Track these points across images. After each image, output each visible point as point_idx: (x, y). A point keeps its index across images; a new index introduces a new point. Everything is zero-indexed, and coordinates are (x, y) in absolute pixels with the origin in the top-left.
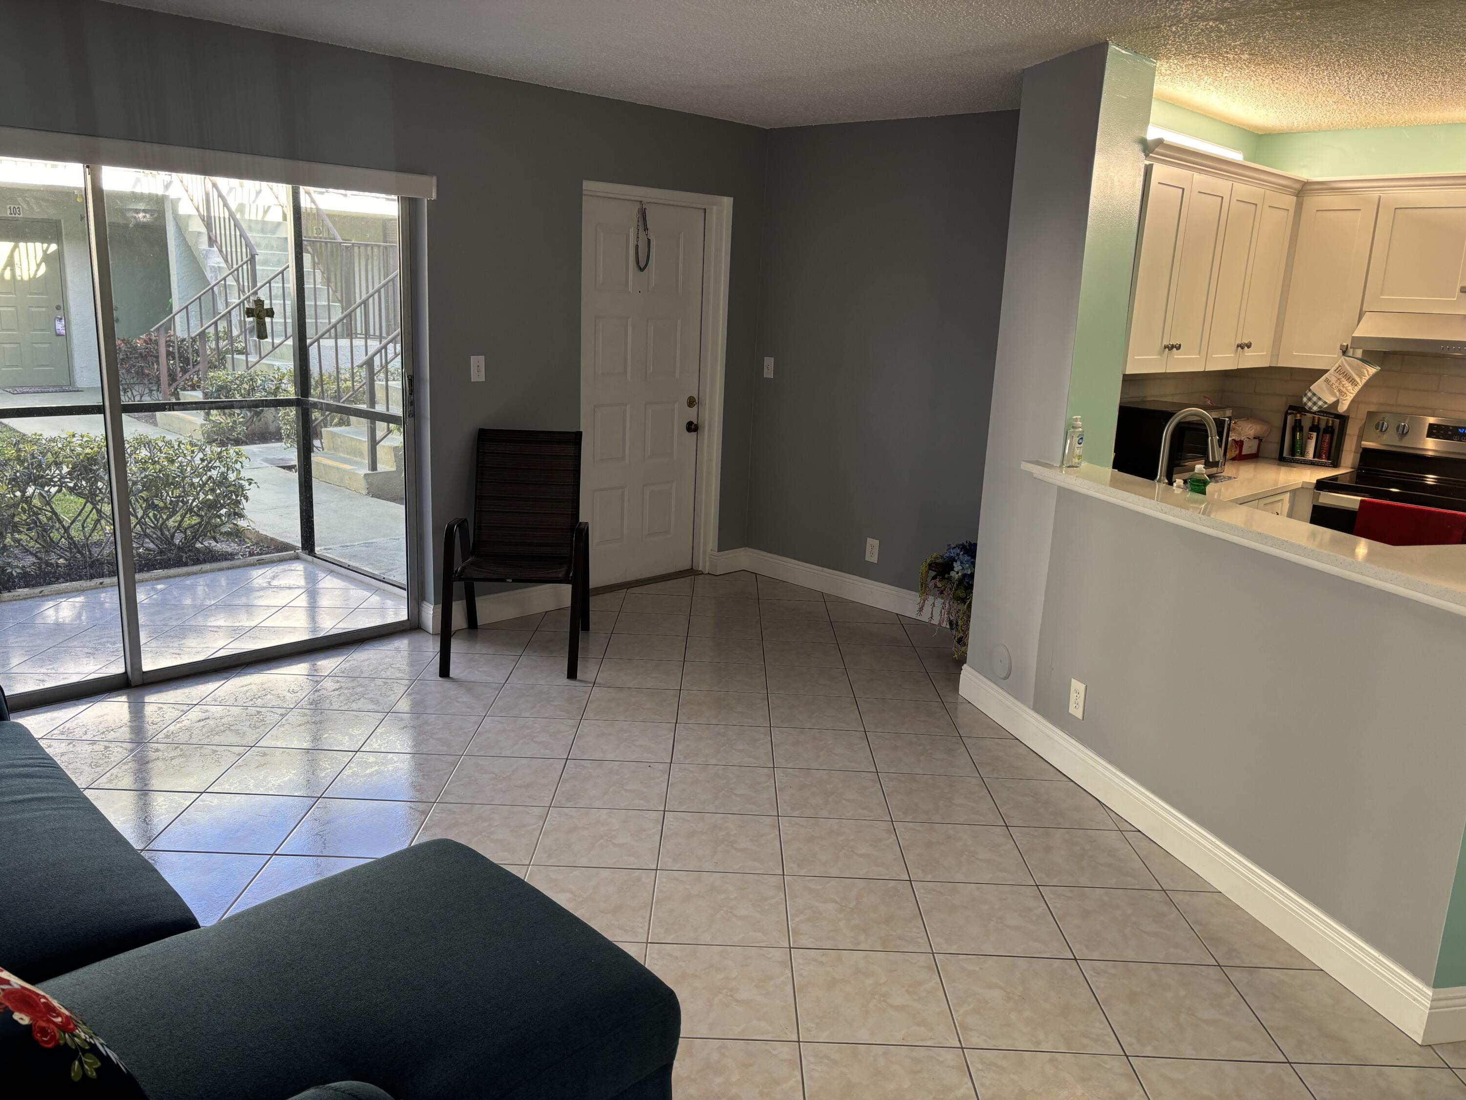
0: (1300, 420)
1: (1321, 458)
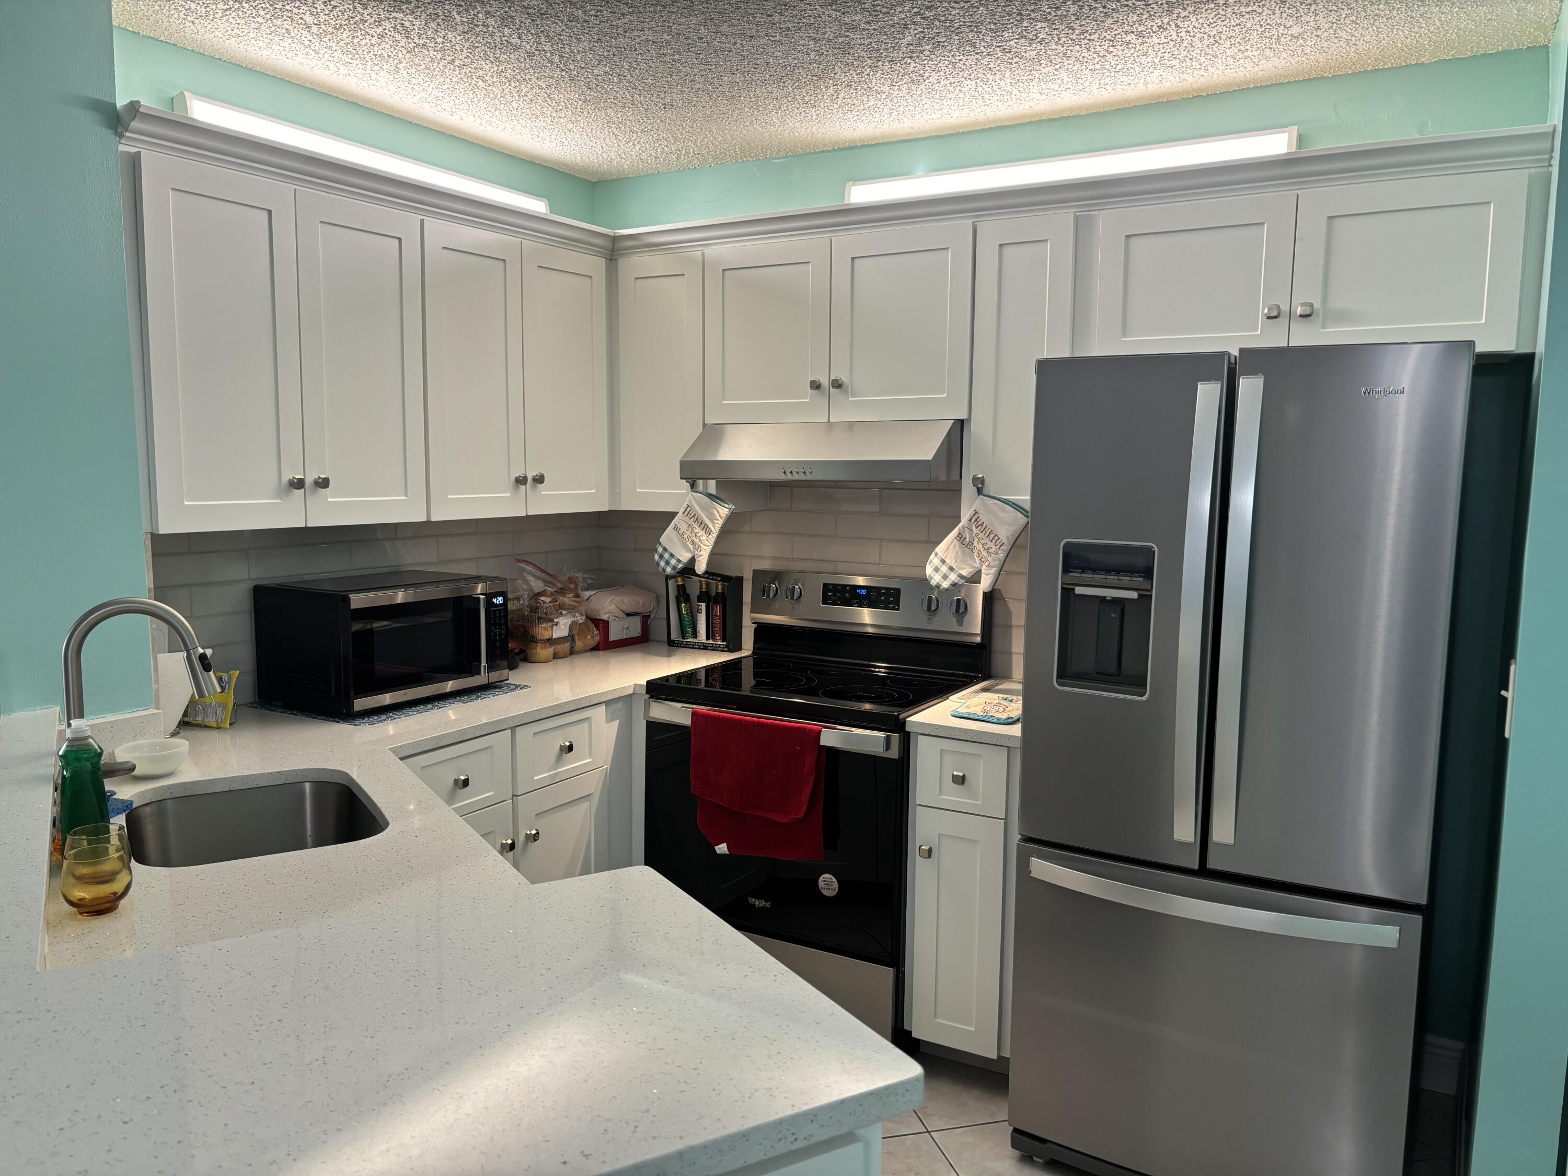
0: (683, 586)
1: (714, 639)
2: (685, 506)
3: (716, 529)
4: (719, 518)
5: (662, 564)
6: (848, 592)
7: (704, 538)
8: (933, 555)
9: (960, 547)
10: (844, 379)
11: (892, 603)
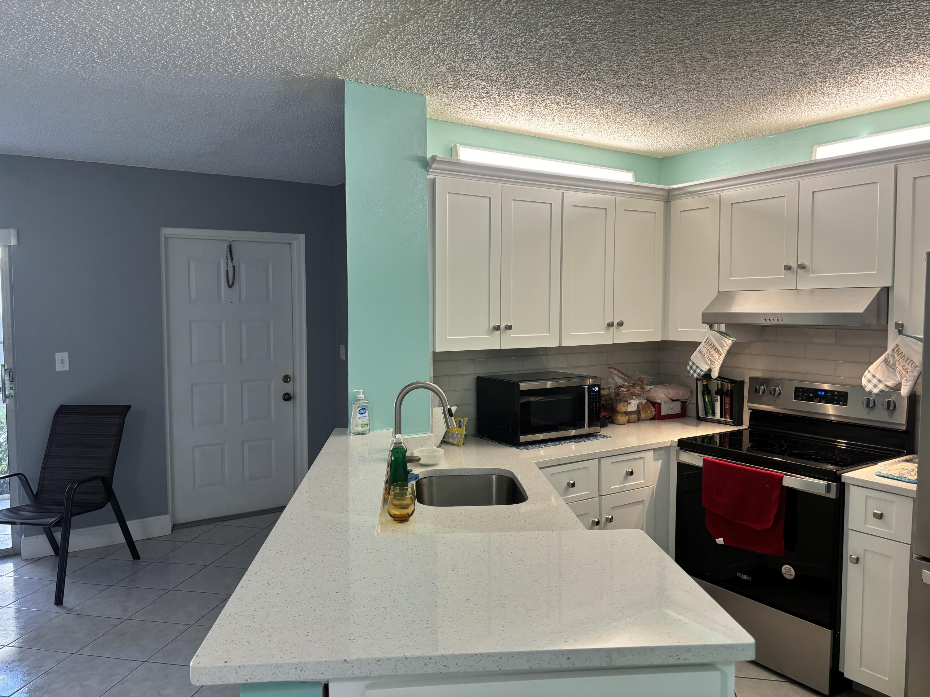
1: (726, 418)
2: (706, 338)
3: (724, 352)
4: (726, 346)
5: (692, 372)
6: (811, 393)
7: (717, 357)
8: (867, 372)
9: (886, 367)
10: (806, 263)
11: (842, 401)
